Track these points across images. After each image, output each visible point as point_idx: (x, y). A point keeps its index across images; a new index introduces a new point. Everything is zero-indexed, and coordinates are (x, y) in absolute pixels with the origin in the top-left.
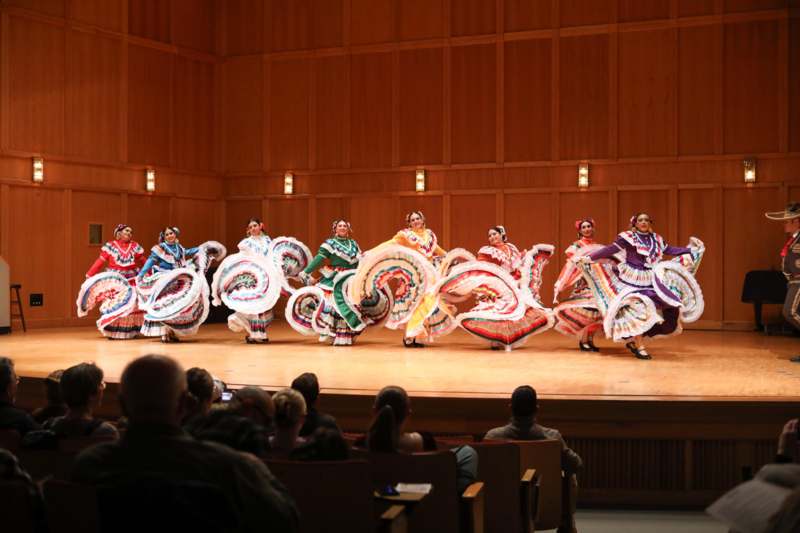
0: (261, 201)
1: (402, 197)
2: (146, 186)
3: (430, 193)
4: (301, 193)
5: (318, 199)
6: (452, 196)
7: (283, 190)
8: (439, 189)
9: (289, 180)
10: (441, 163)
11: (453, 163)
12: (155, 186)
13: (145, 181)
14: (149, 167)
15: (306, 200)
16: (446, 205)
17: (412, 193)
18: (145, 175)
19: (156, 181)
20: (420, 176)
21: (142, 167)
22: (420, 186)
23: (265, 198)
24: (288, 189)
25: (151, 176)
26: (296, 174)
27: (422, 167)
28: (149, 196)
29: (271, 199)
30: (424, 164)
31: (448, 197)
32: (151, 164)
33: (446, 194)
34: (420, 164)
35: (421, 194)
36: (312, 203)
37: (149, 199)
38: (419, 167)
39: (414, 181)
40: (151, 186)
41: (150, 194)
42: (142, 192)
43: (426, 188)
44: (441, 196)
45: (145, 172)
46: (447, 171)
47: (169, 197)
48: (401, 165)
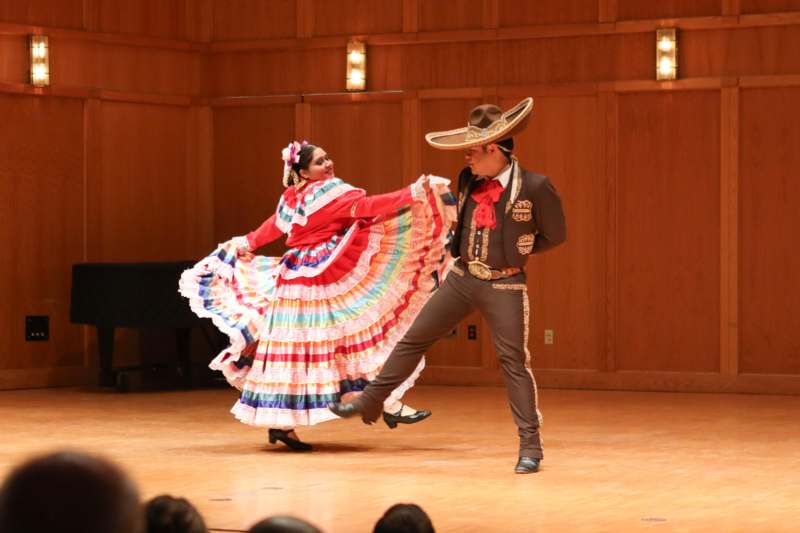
0: (293, 106)
1: (620, 94)
2: (29, 73)
3: (688, 83)
4: (385, 88)
5: (424, 101)
6: (741, 90)
7: (344, 78)
8: (711, 74)
9: (356, 57)
10: (718, 13)
11: (743, 12)
12: (50, 73)
13: (27, 61)
14: (36, 30)
15: (398, 101)
16: (729, 115)
17: (646, 85)
18: (28, 49)
19: (52, 61)
20: (666, 44)
21: (21, 31)
22: (666, 67)
23: (303, 101)
24: (356, 79)
25: (39, 50)
26: (375, 41)
27: (672, 22)
28: (38, 96)
29: (315, 102)
30: (675, 16)
31: (735, 91)
32: (38, 25)
33: (729, 87)
34: (666, 17)
35: (669, 86)
36: (412, 107)
37: (37, 102)
38: (663, 22)
39: (652, 55)
40: (40, 73)
41: (40, 92)
42: (21, 87)
43: (681, 71)
44: (718, 91)
45: (27, 42)
46: (732, 29)
47: (83, 100)
48: (619, 19)
